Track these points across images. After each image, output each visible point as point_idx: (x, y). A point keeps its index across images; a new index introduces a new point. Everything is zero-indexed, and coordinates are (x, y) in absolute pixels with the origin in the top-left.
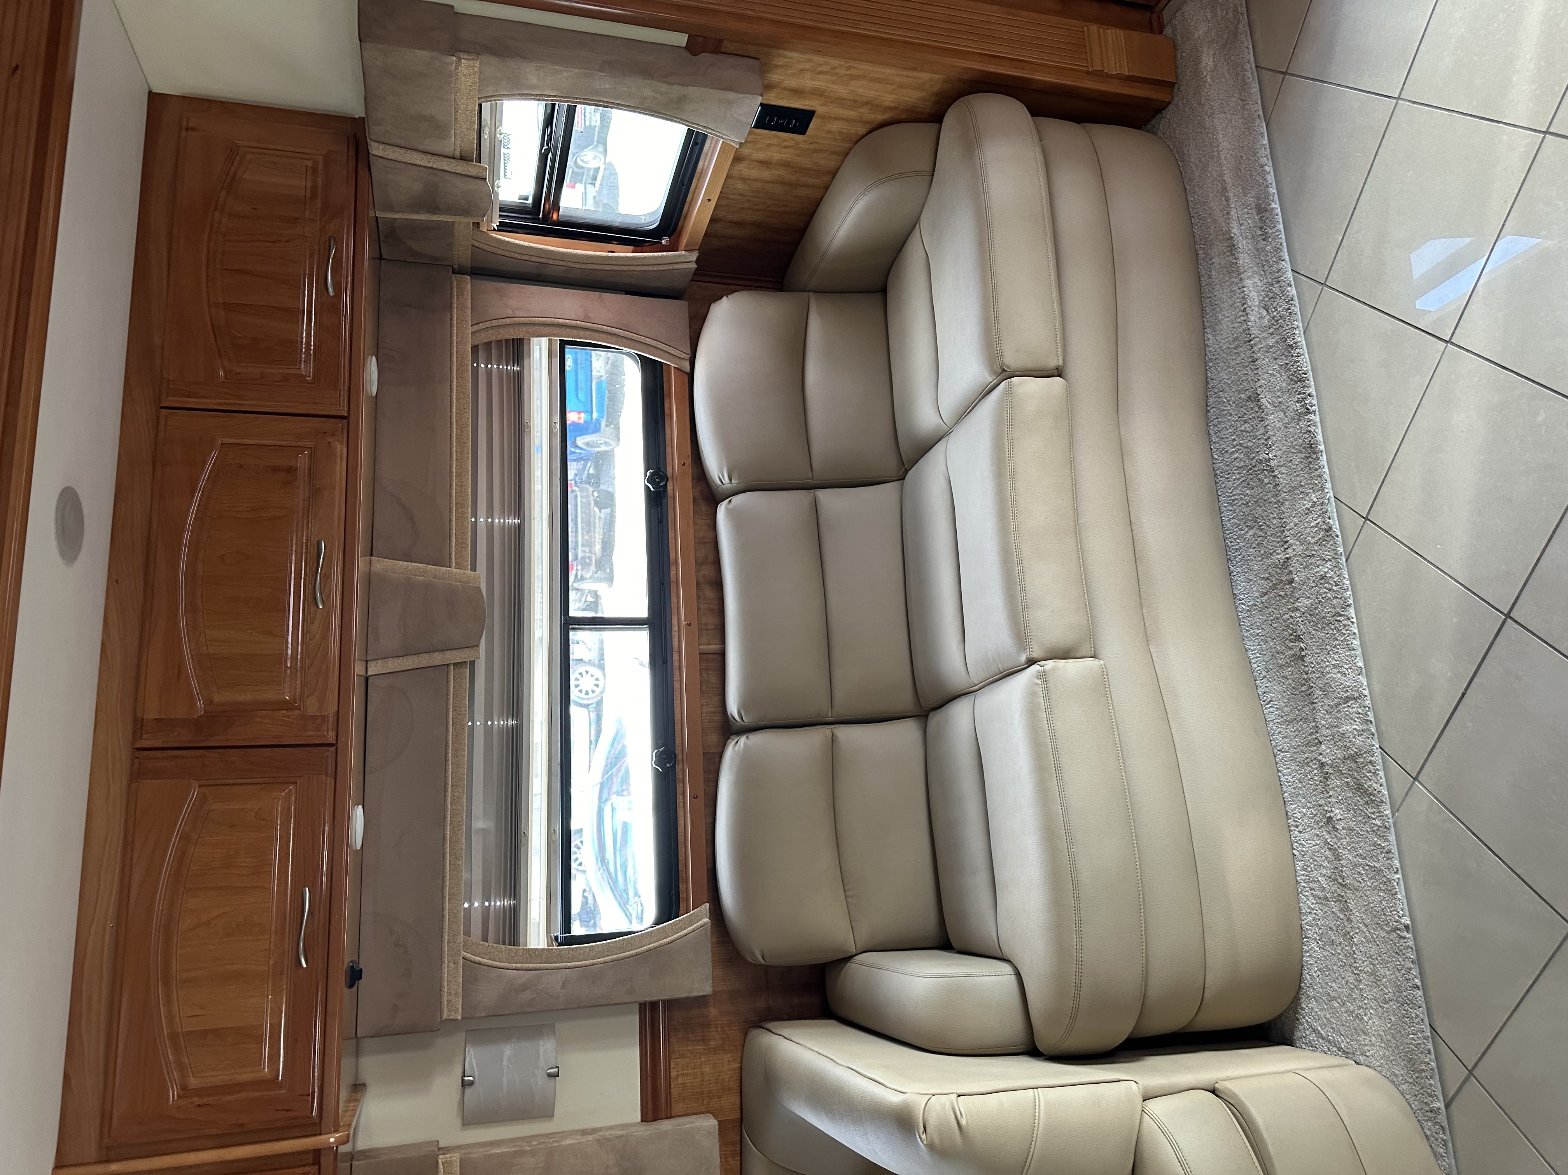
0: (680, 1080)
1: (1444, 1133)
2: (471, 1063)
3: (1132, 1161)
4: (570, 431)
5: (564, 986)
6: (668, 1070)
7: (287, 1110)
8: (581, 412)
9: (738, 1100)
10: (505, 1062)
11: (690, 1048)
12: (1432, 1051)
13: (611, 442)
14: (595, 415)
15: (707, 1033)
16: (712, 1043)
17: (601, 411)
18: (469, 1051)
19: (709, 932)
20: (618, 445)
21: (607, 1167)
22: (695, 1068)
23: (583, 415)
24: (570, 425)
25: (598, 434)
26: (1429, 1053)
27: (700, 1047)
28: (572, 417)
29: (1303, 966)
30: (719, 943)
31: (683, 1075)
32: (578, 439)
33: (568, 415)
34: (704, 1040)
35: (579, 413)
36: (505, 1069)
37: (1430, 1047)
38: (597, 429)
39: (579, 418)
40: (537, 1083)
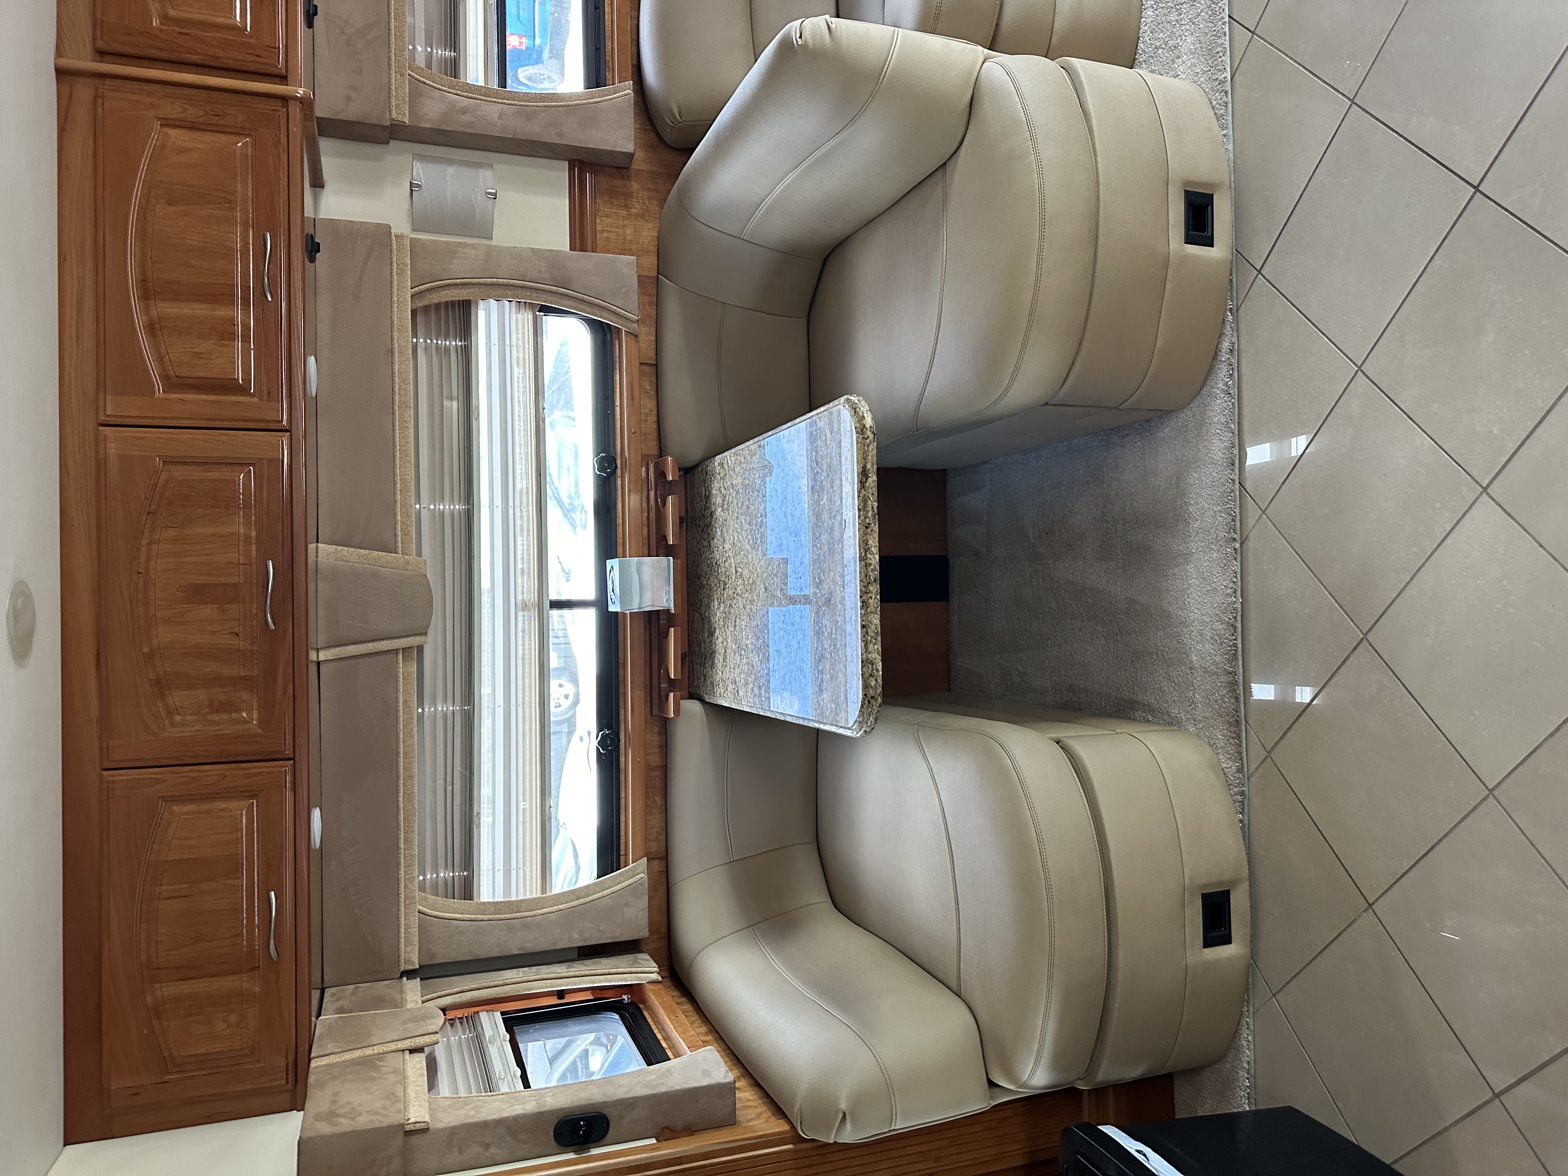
0: (605, 235)
1: (1227, 97)
2: (418, 173)
3: (971, 92)
4: (511, 62)
5: (500, 117)
6: (594, 224)
7: (258, 56)
8: (523, 36)
9: (656, 262)
10: (448, 177)
11: (613, 211)
12: (1227, 34)
13: (555, 77)
14: (538, 41)
15: (629, 202)
16: (634, 211)
17: (543, 36)
18: (416, 164)
19: (632, 101)
20: (562, 81)
21: (539, 271)
22: (618, 228)
23: (524, 40)
24: (511, 50)
25: (541, 65)
26: (1225, 35)
27: (623, 212)
28: (512, 41)
29: (1139, 38)
30: (641, 129)
31: (608, 231)
32: (520, 70)
33: (509, 38)
34: (626, 207)
35: (521, 37)
36: (449, 183)
37: (1227, 30)
38: (539, 61)
39: (521, 43)
40: (477, 199)
